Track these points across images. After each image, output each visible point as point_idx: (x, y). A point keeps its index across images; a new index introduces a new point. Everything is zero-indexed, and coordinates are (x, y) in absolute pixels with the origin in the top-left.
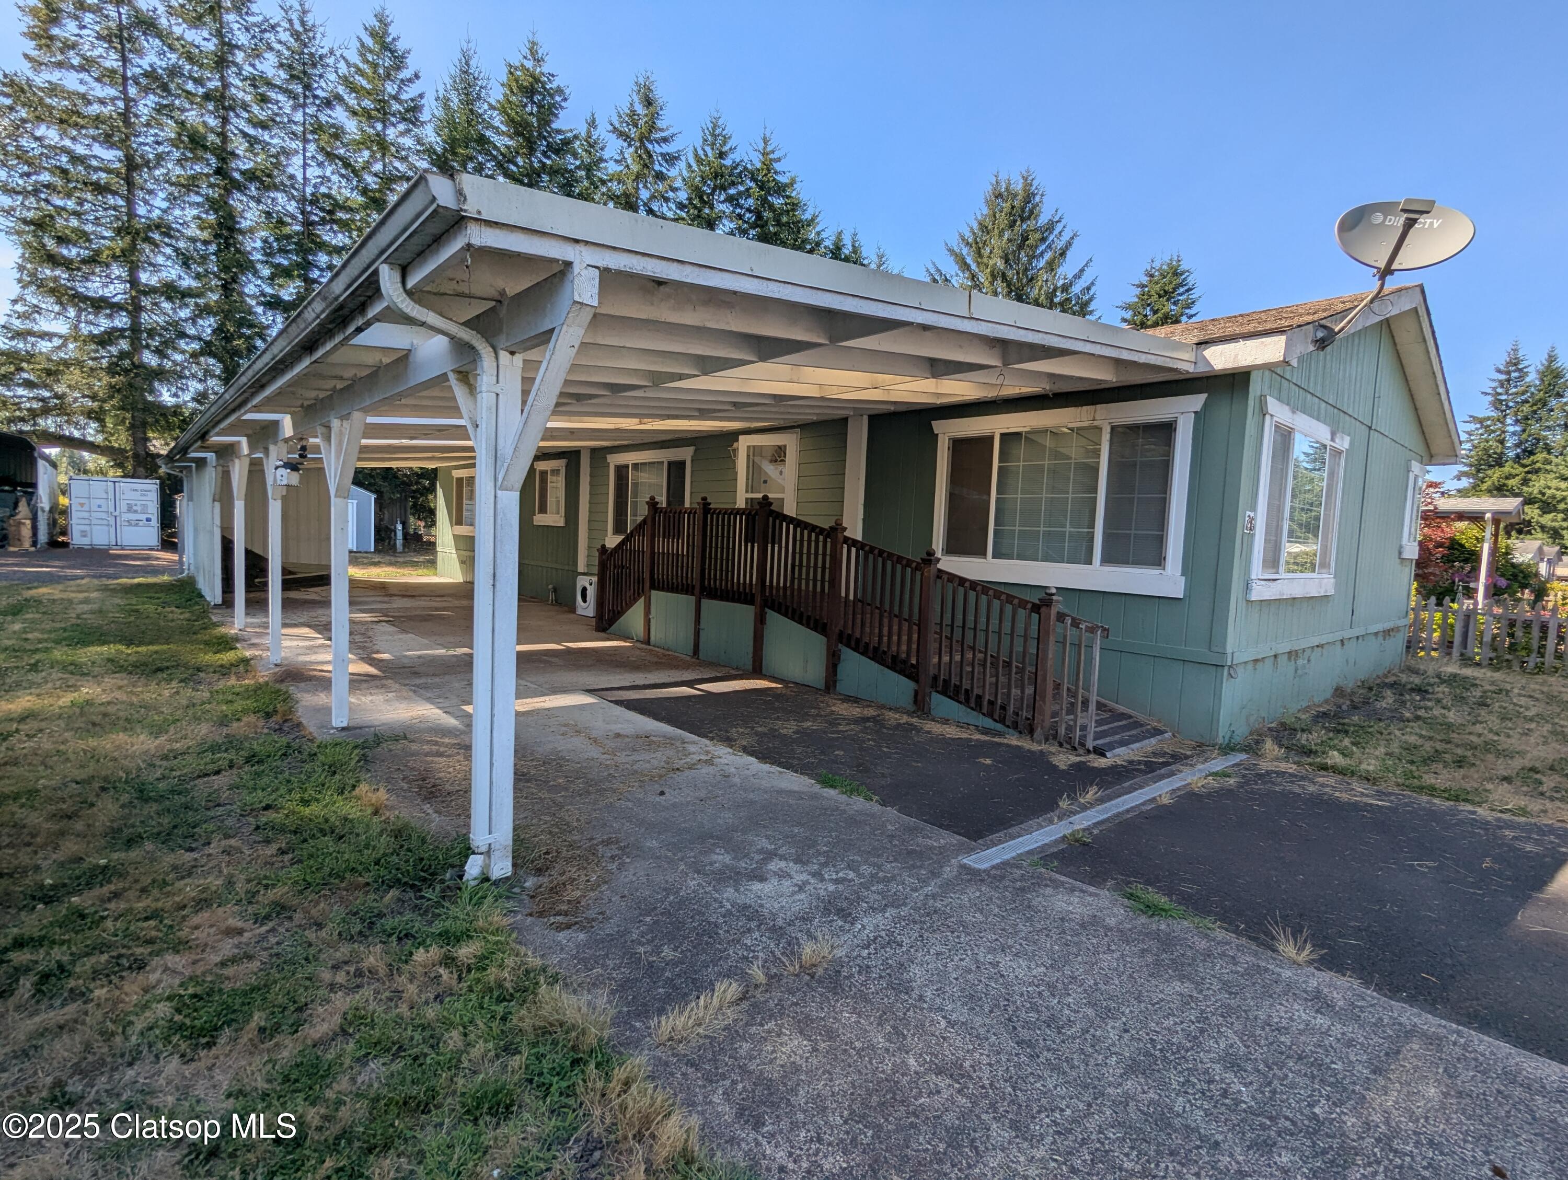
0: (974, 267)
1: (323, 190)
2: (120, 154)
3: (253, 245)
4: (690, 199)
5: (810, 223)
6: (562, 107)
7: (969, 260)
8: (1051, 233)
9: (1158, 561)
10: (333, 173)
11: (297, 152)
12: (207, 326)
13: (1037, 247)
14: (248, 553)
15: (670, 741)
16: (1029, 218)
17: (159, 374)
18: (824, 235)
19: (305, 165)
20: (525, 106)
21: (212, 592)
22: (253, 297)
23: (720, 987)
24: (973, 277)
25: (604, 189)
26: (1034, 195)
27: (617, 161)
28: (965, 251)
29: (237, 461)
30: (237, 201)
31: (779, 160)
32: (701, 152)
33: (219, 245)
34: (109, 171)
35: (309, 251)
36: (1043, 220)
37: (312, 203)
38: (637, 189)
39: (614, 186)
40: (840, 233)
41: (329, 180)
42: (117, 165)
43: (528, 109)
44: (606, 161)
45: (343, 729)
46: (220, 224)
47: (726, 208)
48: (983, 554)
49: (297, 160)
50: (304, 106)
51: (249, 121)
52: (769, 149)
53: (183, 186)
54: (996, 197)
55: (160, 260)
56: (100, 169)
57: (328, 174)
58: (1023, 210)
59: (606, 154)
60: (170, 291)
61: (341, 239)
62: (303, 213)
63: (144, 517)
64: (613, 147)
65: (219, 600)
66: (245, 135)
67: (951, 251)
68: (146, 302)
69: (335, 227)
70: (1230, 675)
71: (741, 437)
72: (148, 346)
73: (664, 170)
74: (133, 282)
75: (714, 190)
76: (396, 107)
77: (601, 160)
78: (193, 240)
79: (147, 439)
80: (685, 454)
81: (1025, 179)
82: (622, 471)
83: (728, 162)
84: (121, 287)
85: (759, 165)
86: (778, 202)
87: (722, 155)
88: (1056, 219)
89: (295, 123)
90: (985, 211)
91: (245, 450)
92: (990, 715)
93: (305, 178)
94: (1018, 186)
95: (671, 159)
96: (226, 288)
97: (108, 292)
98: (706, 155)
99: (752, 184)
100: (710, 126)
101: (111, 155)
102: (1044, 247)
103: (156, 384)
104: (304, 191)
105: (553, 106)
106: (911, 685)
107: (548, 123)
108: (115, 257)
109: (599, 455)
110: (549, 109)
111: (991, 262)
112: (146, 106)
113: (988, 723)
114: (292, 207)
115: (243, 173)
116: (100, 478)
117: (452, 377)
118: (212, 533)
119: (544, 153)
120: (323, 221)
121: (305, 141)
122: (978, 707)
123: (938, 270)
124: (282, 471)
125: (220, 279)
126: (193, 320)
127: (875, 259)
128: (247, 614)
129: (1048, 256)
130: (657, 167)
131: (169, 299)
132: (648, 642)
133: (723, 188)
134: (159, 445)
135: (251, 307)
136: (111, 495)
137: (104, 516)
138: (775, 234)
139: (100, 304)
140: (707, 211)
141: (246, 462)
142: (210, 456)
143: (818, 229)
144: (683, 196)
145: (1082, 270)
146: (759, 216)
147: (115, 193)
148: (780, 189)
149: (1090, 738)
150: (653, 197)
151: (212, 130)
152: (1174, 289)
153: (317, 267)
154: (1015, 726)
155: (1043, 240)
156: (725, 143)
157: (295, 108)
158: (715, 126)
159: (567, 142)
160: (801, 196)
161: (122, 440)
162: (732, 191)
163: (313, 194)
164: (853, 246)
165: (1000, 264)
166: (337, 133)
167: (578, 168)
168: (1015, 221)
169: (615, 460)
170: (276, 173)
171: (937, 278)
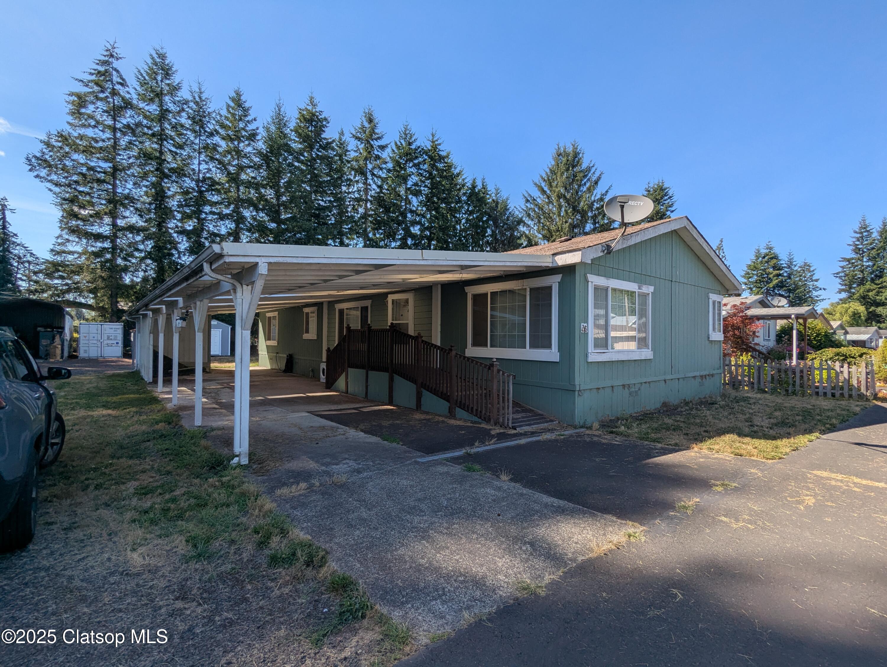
0: (548, 192)
1: (208, 175)
2: (111, 165)
3: (173, 203)
4: (394, 167)
5: (458, 175)
6: (327, 127)
7: (546, 189)
8: (589, 172)
9: (549, 346)
10: (213, 167)
11: (195, 158)
12: (150, 245)
13: (581, 180)
14: (165, 358)
15: (332, 428)
16: (577, 165)
17: (125, 269)
18: (466, 181)
19: (199, 164)
20: (308, 127)
21: (147, 376)
22: (172, 229)
23: (301, 484)
24: (548, 197)
25: (349, 165)
26: (579, 154)
27: (355, 151)
28: (543, 184)
29: (161, 316)
30: (166, 183)
31: (440, 144)
32: (399, 143)
33: (156, 204)
34: (105, 173)
35: (201, 205)
36: (584, 166)
37: (202, 181)
38: (366, 164)
39: (354, 163)
40: (474, 180)
41: (211, 170)
42: (109, 170)
43: (310, 129)
44: (349, 151)
45: (199, 427)
46: (157, 194)
47: (413, 170)
48: (486, 346)
49: (196, 162)
50: (200, 135)
51: (174, 145)
52: (435, 139)
53: (140, 177)
54: (559, 156)
55: (127, 214)
56: (101, 172)
57: (211, 167)
58: (574, 160)
59: (349, 148)
60: (132, 228)
61: (215, 198)
62: (198, 187)
63: (115, 342)
64: (352, 144)
65: (151, 380)
66: (170, 151)
67: (536, 184)
68: (120, 234)
69: (213, 193)
70: (579, 395)
71: (389, 296)
72: (119, 256)
73: (380, 154)
74: (114, 225)
75: (406, 161)
76: (244, 133)
77: (347, 151)
78: (144, 203)
79: (118, 302)
80: (368, 303)
81: (574, 146)
82: (341, 312)
83: (413, 147)
84: (107, 228)
85: (430, 148)
86: (440, 166)
87: (410, 144)
88: (591, 165)
89: (195, 144)
90: (553, 163)
91: (164, 311)
92: (476, 415)
93: (199, 170)
94: (570, 149)
95: (383, 148)
96: (160, 226)
97: (101, 230)
98: (402, 144)
99: (426, 157)
100: (403, 129)
101: (107, 166)
102: (585, 180)
103: (124, 275)
104: (199, 176)
105: (323, 126)
106: (447, 404)
107: (319, 135)
108: (106, 214)
109: (331, 304)
110: (320, 128)
111: (557, 190)
112: (124, 141)
113: (476, 419)
114: (193, 184)
115: (169, 170)
116: (94, 323)
117: (232, 291)
118: (149, 348)
119: (318, 150)
120: (207, 190)
121: (200, 153)
122: (472, 413)
123: (530, 195)
124: (179, 321)
125: (156, 221)
126: (143, 242)
127: (493, 191)
128: (163, 386)
129: (588, 185)
130: (376, 153)
131: (132, 232)
132: (347, 392)
133: (411, 160)
134: (123, 305)
135: (171, 234)
136: (99, 332)
137: (95, 342)
138: (439, 182)
139: (98, 237)
140: (403, 172)
141: (165, 316)
142: (150, 313)
143: (463, 177)
144: (390, 165)
145: (607, 192)
146: (431, 174)
147: (107, 183)
148: (441, 158)
149: (510, 422)
150: (374, 168)
151: (156, 150)
152: (662, 198)
153: (204, 212)
154: (485, 419)
155: (585, 176)
156: (411, 137)
157: (196, 137)
158: (406, 129)
159: (328, 144)
160: (453, 162)
161: (106, 303)
162: (416, 161)
163: (203, 177)
164: (483, 185)
165: (562, 190)
166: (215, 148)
167: (335, 155)
168: (569, 167)
169: (338, 306)
170: (185, 169)
171: (529, 199)
